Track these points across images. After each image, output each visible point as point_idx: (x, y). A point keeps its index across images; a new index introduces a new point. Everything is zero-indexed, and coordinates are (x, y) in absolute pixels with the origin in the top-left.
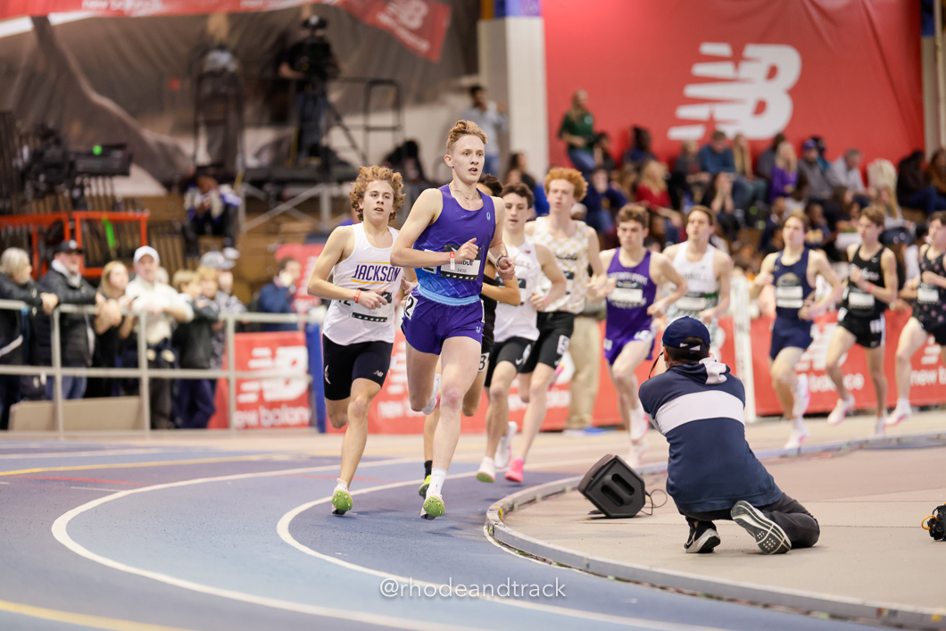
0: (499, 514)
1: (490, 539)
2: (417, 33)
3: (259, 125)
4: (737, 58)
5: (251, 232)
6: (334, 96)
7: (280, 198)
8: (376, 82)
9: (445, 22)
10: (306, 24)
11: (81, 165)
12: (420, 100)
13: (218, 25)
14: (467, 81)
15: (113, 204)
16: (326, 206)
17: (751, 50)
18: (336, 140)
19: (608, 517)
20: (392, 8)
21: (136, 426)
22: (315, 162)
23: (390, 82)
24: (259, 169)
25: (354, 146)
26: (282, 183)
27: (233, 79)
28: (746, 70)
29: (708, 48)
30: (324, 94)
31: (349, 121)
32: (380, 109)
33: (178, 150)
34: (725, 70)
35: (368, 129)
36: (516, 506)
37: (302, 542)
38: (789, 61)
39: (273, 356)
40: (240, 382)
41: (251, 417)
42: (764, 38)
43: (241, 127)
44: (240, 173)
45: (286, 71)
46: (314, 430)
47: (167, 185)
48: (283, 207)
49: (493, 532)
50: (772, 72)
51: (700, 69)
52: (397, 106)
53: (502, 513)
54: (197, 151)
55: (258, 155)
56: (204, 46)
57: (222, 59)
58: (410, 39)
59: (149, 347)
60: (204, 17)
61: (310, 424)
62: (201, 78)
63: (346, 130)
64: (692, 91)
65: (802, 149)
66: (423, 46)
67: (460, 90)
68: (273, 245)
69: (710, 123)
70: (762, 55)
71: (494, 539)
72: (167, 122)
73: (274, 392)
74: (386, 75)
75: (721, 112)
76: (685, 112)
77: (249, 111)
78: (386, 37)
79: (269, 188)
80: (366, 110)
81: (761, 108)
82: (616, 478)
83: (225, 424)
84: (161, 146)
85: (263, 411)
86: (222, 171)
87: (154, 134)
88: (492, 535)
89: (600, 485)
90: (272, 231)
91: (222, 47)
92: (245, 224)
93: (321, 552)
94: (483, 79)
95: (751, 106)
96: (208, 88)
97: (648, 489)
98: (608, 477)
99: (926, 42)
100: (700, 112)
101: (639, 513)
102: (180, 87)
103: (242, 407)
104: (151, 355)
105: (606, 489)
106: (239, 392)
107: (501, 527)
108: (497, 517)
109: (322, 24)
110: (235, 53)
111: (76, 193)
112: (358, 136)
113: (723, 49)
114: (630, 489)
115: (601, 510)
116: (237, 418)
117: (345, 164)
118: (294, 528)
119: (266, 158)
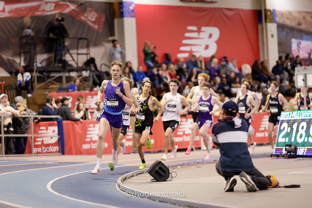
0: (121, 181)
1: (118, 189)
2: (94, 23)
3: (42, 53)
4: (199, 31)
5: (38, 88)
6: (67, 44)
7: (49, 77)
8: (81, 39)
9: (103, 19)
10: (57, 20)
12: (96, 45)
13: (27, 20)
14: (111, 38)
16: (64, 80)
17: (203, 29)
18: (68, 58)
19: (157, 181)
20: (85, 15)
22: (60, 65)
23: (86, 39)
24: (42, 67)
25: (74, 60)
26: (50, 72)
27: (32, 38)
28: (202, 35)
29: (189, 28)
30: (64, 42)
31: (71, 52)
32: (82, 47)
33: (14, 61)
34: (195, 35)
35: (78, 54)
36: (127, 178)
37: (55, 191)
38: (216, 32)
39: (47, 129)
40: (35, 138)
41: (39, 150)
42: (208, 25)
43: (36, 54)
44: (35, 69)
45: (51, 35)
46: (60, 154)
47: (10, 73)
48: (50, 80)
49: (119, 186)
50: (210, 36)
51: (187, 35)
52: (88, 47)
53: (122, 180)
54: (21, 62)
55: (41, 63)
56: (23, 27)
57: (29, 31)
58: (92, 25)
59: (4, 126)
60: (23, 17)
61: (59, 152)
62: (22, 38)
63: (71, 54)
64: (185, 42)
65: (220, 60)
66: (96, 27)
67: (109, 41)
68: (47, 93)
69: (191, 52)
70: (207, 30)
71: (120, 189)
72: (11, 52)
73: (47, 141)
74: (84, 37)
75: (194, 49)
76: (182, 48)
77: (38, 48)
78: (84, 24)
79: (44, 74)
80: (77, 48)
81: (207, 47)
82: (160, 168)
83: (30, 152)
84: (8, 60)
85: (43, 148)
86: (29, 68)
87: (6, 56)
88: (119, 188)
89: (155, 170)
90: (46, 88)
91: (29, 28)
92: (37, 85)
93: (61, 194)
94: (116, 38)
95: (204, 47)
96: (24, 41)
97: (170, 172)
98: (157, 168)
99: (260, 26)
100: (187, 48)
101: (168, 180)
102: (15, 41)
103: (36, 146)
104: (6, 129)
105: (157, 172)
106: (35, 141)
107: (122, 185)
108: (120, 182)
109: (63, 20)
110: (33, 30)
112: (75, 56)
113: (195, 28)
114: (165, 172)
115: (155, 179)
116: (34, 150)
117: (71, 65)
118: (53, 186)
119: (44, 64)
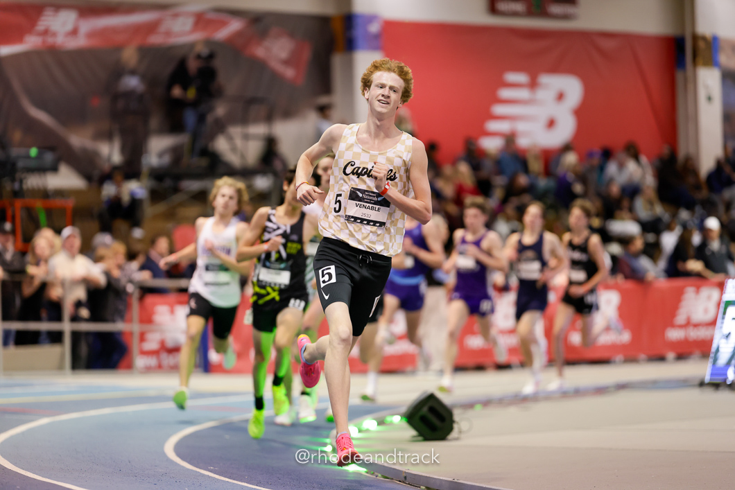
2: (286, 62)
3: (161, 133)
4: (533, 85)
5: (154, 216)
6: (220, 111)
7: (176, 190)
8: (251, 101)
9: (307, 54)
11: (20, 164)
12: (288, 113)
13: (130, 55)
15: (45, 194)
17: (545, 79)
18: (221, 145)
19: (426, 439)
21: (60, 367)
22: (203, 162)
23: (263, 101)
24: (161, 168)
25: (234, 149)
26: (178, 177)
27: (141, 98)
28: (541, 94)
31: (231, 130)
32: (256, 120)
33: (97, 153)
34: (523, 94)
35: (246, 137)
37: (184, 459)
38: (573, 88)
39: (172, 312)
40: (143, 333)
41: (153, 361)
42: (555, 69)
43: (147, 134)
46: (199, 370)
47: (88, 177)
48: (177, 198)
50: (560, 97)
51: (505, 93)
52: (269, 118)
54: (112, 152)
55: (161, 155)
56: (119, 72)
57: (132, 82)
58: (280, 68)
60: (119, 48)
62: (116, 97)
63: (230, 139)
64: (499, 109)
66: (289, 73)
70: (553, 83)
72: (89, 131)
74: (260, 95)
75: (521, 127)
76: (491, 126)
78: (260, 66)
79: (168, 183)
80: (244, 122)
81: (551, 123)
82: (432, 410)
84: (85, 150)
85: (164, 356)
86: (130, 170)
87: (78, 140)
89: (419, 415)
90: (171, 215)
91: (133, 72)
92: (149, 210)
93: (197, 467)
94: (335, 98)
95: (544, 122)
96: (121, 104)
97: (456, 418)
98: (425, 410)
100: (503, 126)
101: (449, 437)
102: (99, 103)
103: (145, 353)
105: (423, 419)
106: (143, 341)
110: (143, 78)
111: (17, 186)
112: (239, 142)
113: (521, 78)
114: (442, 419)
115: (421, 434)
116: (140, 361)
118: (178, 449)
119: (166, 160)
